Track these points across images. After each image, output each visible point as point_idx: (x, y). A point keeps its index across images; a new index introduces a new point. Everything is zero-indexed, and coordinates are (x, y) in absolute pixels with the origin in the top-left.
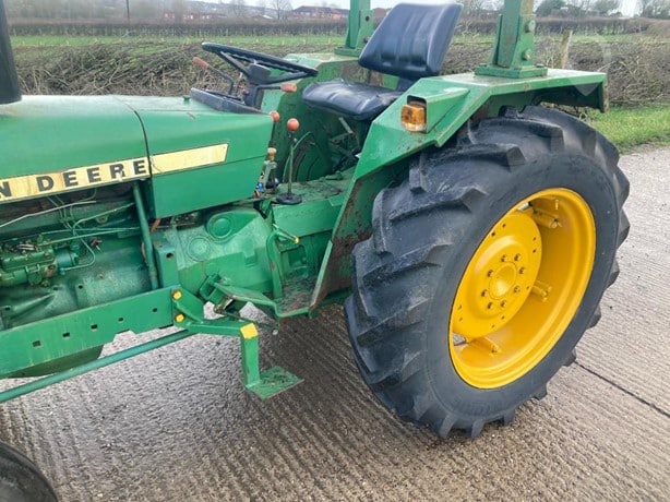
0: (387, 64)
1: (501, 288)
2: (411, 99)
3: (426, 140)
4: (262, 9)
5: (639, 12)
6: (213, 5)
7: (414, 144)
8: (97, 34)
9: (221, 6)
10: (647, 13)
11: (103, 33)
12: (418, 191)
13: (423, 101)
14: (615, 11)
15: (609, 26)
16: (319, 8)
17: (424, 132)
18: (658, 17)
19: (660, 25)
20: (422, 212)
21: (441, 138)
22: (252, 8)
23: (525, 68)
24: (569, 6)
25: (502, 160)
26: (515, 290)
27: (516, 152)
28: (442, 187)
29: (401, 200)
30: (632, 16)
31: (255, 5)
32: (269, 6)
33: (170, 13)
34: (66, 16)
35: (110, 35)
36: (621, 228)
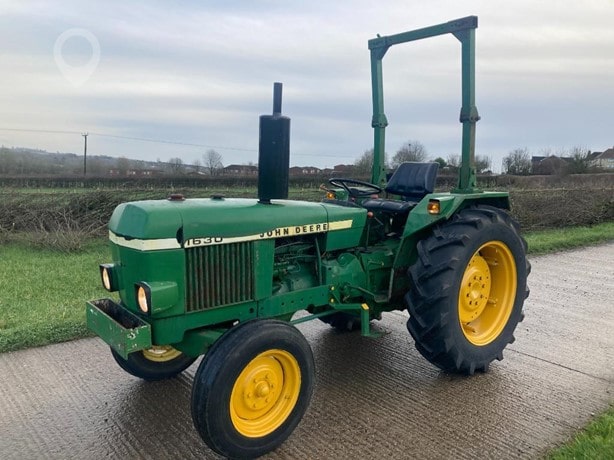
0: (401, 190)
1: (475, 295)
2: (431, 200)
3: (441, 217)
4: (197, 167)
5: (505, 171)
6: (151, 163)
7: (434, 219)
8: (56, 186)
9: (159, 164)
10: (511, 171)
11: (62, 186)
12: (440, 238)
13: (438, 201)
14: (486, 170)
15: (484, 181)
16: (246, 166)
17: (438, 214)
18: (520, 174)
19: (524, 180)
20: (445, 246)
21: (447, 215)
22: (186, 166)
23: (475, 189)
24: (449, 166)
25: (474, 224)
26: (481, 297)
27: (480, 222)
28: (451, 236)
29: (431, 244)
30: (500, 173)
31: (189, 164)
32: (203, 164)
33: (114, 169)
34: (19, 172)
35: (67, 187)
36: (527, 267)
